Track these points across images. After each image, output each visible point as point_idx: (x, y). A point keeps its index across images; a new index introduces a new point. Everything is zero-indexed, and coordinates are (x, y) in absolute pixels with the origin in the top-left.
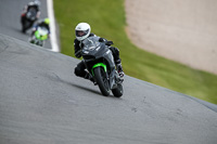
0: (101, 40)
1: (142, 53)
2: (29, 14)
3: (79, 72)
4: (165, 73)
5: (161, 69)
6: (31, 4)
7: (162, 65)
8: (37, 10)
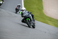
0: (28, 12)
1: (47, 17)
2: (18, 8)
3: (23, 21)
4: (53, 22)
5: (52, 21)
6: (18, 5)
7: (53, 20)
8: (20, 7)
